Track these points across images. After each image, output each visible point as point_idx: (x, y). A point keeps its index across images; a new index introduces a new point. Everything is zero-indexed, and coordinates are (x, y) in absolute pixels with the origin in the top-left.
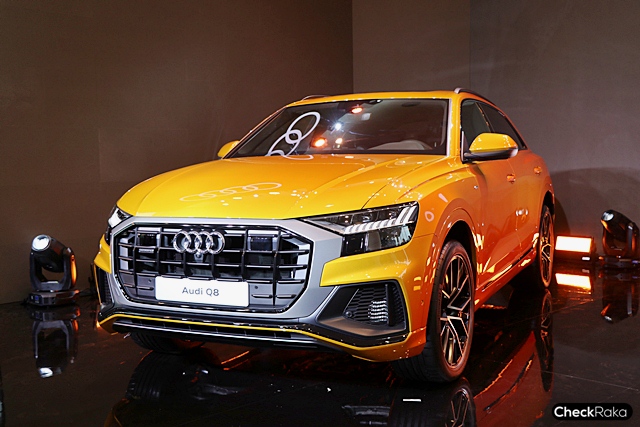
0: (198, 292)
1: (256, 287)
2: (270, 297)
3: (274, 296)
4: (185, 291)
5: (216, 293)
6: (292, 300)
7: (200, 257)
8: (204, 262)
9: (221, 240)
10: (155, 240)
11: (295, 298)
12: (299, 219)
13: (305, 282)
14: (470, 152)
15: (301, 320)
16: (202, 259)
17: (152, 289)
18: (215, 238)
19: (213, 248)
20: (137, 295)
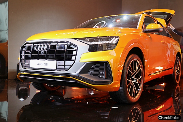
0: (42, 64)
1: (59, 62)
2: (63, 66)
3: (64, 66)
4: (38, 64)
5: (47, 64)
6: (70, 67)
7: (43, 52)
8: (44, 54)
9: (49, 46)
10: (31, 48)
11: (71, 66)
12: (74, 39)
13: (74, 60)
14: (146, 29)
15: (73, 74)
16: (43, 53)
17: (29, 64)
18: (48, 46)
19: (47, 49)
20: (25, 67)
